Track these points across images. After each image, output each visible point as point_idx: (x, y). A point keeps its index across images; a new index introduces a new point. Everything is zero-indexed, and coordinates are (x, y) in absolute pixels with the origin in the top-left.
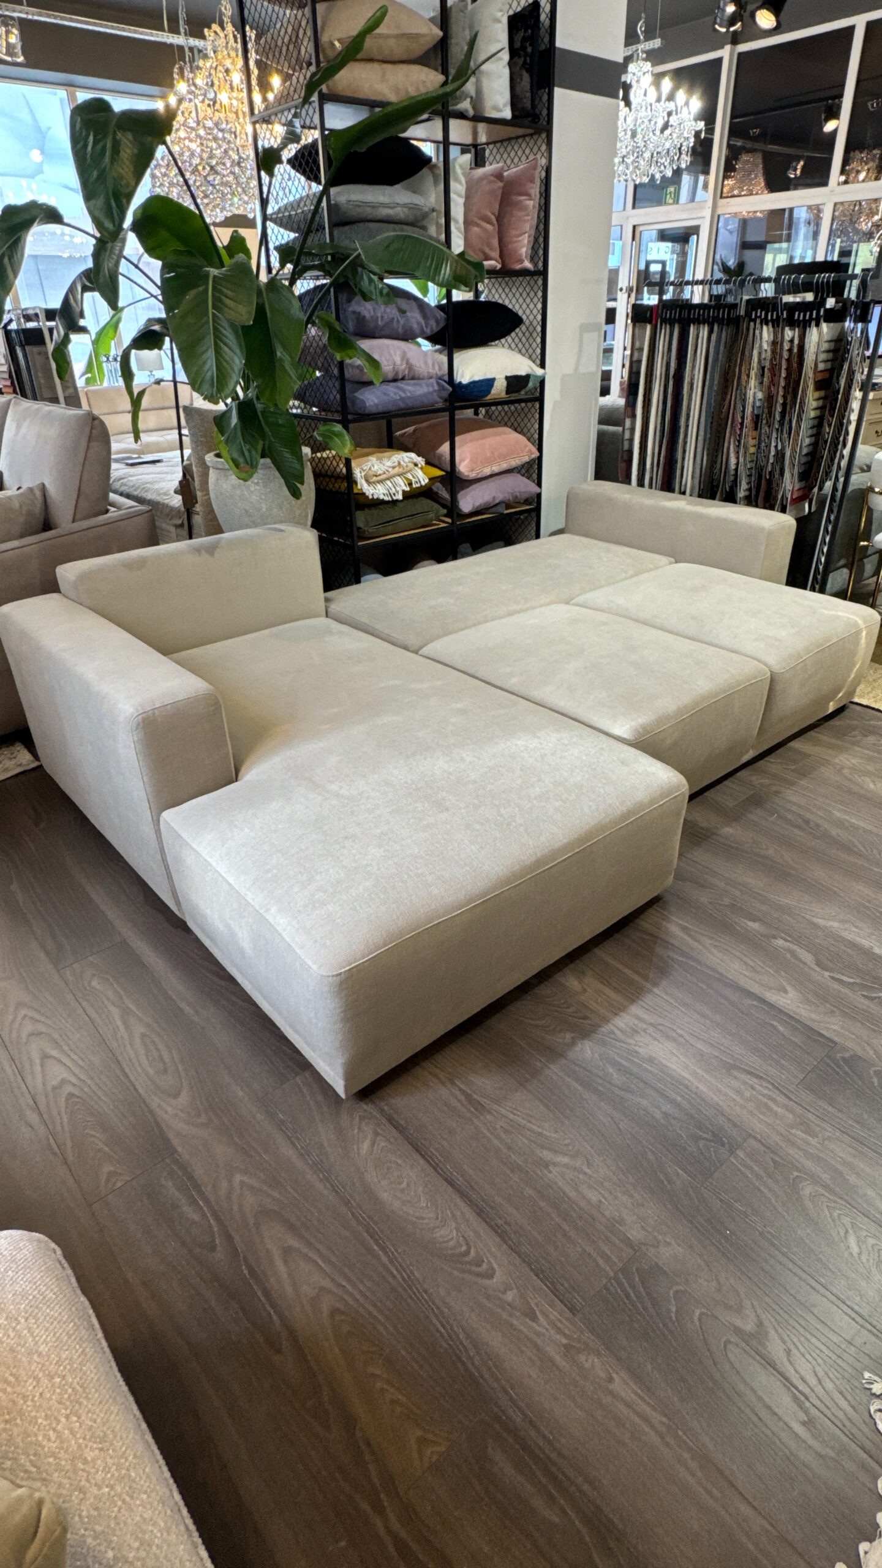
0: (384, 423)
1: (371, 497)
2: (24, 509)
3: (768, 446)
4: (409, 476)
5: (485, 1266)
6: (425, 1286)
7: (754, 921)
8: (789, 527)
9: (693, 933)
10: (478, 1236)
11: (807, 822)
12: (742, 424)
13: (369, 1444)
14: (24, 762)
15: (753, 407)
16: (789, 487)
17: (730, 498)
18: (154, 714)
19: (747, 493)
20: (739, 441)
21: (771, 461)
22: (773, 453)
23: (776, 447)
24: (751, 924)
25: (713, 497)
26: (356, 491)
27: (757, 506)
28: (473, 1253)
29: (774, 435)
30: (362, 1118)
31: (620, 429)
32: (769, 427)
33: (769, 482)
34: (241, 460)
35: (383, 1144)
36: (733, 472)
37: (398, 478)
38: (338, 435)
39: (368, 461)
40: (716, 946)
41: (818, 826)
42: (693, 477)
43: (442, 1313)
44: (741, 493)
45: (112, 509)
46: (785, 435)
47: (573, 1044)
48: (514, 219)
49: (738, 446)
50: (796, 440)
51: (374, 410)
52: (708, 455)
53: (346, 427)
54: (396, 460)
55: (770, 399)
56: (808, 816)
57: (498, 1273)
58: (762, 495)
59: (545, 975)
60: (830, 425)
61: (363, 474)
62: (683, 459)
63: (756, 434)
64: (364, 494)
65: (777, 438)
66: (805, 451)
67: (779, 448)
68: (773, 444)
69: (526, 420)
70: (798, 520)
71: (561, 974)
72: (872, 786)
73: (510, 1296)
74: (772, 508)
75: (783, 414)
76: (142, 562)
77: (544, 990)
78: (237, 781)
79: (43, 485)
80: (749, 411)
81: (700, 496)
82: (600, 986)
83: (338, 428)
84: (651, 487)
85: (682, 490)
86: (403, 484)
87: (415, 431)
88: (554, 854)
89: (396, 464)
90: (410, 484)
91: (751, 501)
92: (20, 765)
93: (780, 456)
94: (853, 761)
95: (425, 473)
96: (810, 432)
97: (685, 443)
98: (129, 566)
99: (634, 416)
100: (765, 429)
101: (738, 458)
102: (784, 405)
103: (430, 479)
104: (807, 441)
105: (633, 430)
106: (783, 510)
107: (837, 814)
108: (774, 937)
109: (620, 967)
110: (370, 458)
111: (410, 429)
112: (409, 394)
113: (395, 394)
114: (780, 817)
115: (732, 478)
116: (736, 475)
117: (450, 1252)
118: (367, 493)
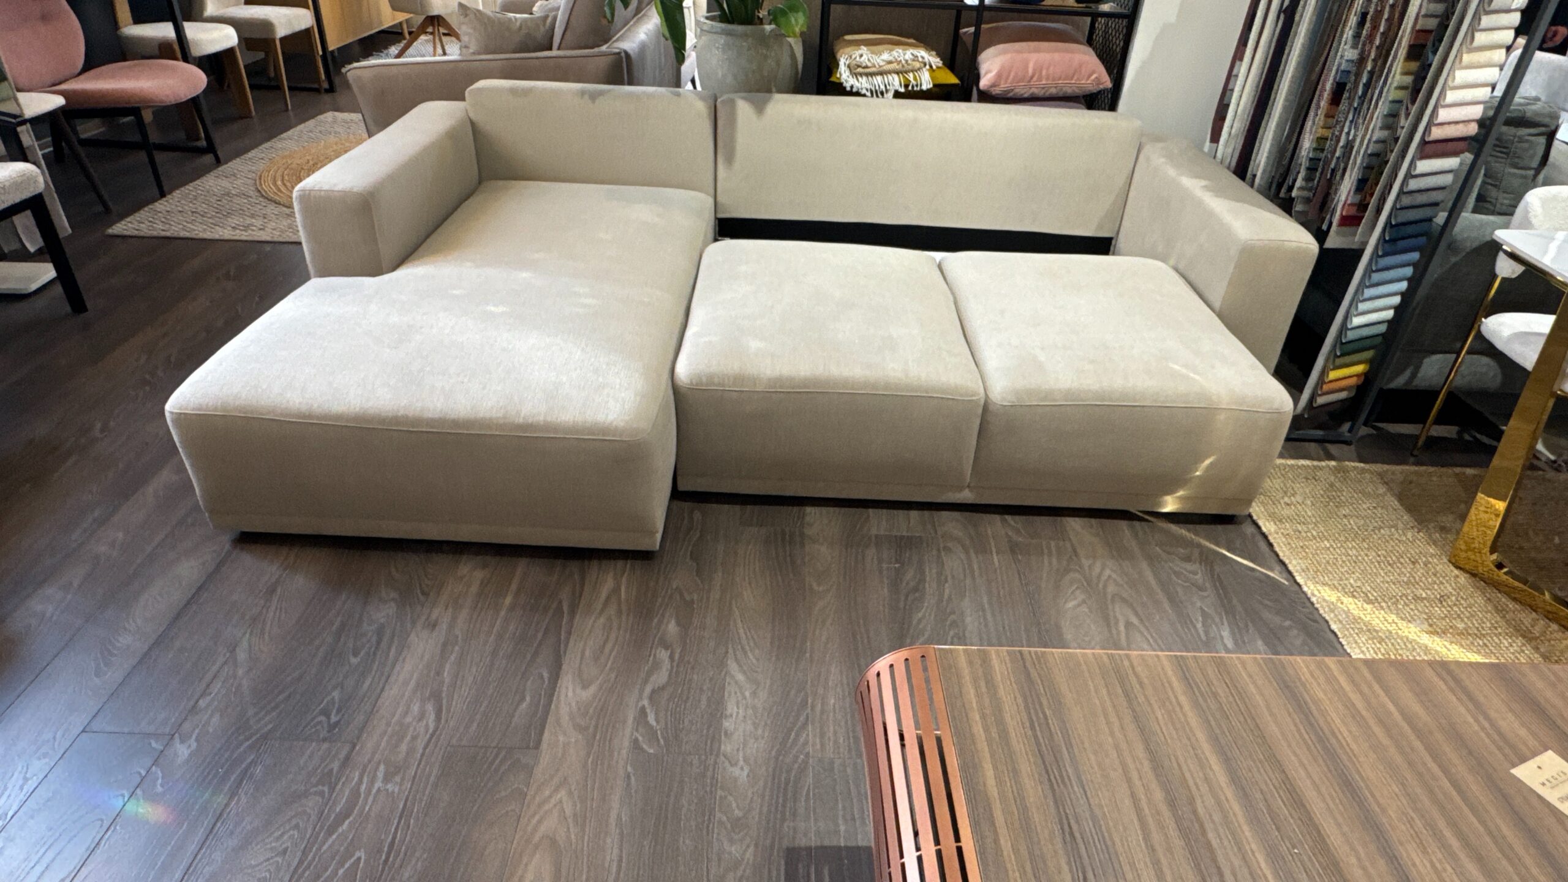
1: (848, 89)
3: (1341, 133)
4: (911, 76)
7: (681, 625)
15: (1338, 70)
16: (1343, 198)
23: (1348, 134)
26: (833, 79)
29: (1350, 117)
37: (896, 77)
39: (861, 49)
46: (1361, 121)
54: (901, 54)
61: (847, 63)
63: (1334, 110)
64: (841, 84)
65: (1352, 121)
67: (1350, 137)
68: (1346, 129)
76: (526, 92)
77: (441, 558)
80: (1332, 76)
85: (1252, 180)
86: (897, 83)
89: (897, 59)
93: (1349, 146)
95: (932, 78)
96: (1385, 121)
98: (513, 91)
99: (1242, 58)
102: (1371, 74)
103: (935, 86)
104: (1378, 134)
107: (967, 604)
108: (668, 648)
110: (863, 47)
111: (972, 29)
114: (898, 569)
118: (845, 84)
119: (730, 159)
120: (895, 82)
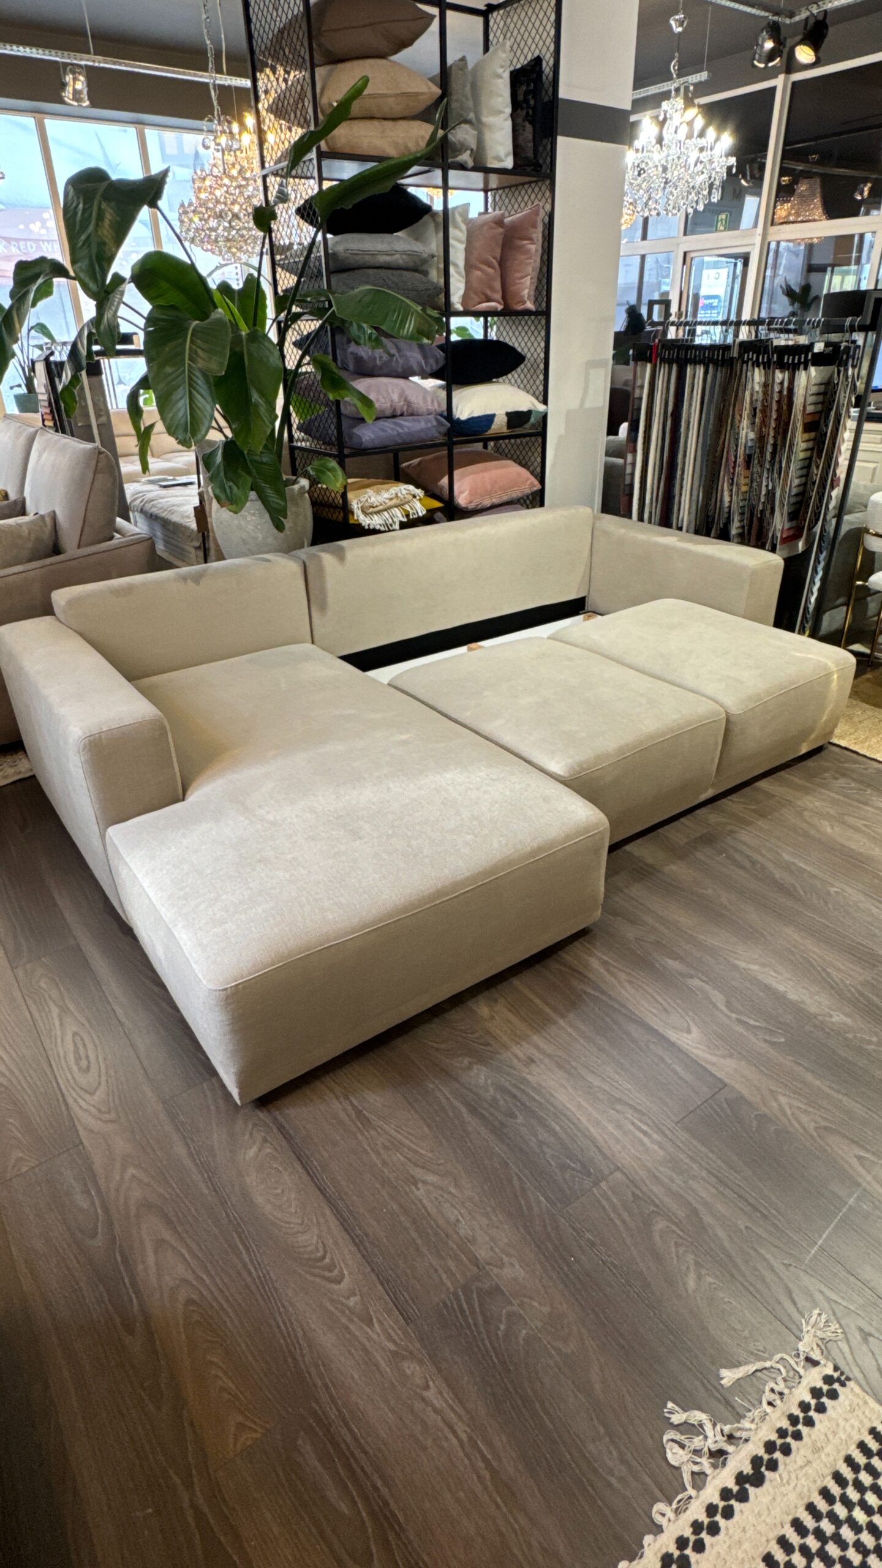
0: (391, 455)
1: (367, 527)
2: (33, 536)
3: (760, 486)
4: (407, 508)
5: (336, 1272)
6: (277, 1285)
7: (675, 959)
8: (776, 566)
9: (611, 968)
10: (336, 1243)
11: (754, 863)
12: (735, 462)
13: (192, 1424)
14: (23, 770)
15: (745, 447)
16: (779, 527)
17: (724, 535)
18: (100, 737)
19: (740, 531)
20: (733, 480)
21: (762, 500)
22: (764, 492)
23: (767, 486)
24: (670, 962)
25: (708, 535)
26: (351, 522)
27: (748, 545)
28: (327, 1260)
29: (765, 475)
30: (255, 1125)
31: (620, 461)
32: (761, 466)
33: (761, 520)
34: (223, 496)
35: (268, 1150)
36: (726, 510)
37: (396, 509)
38: (332, 470)
39: (366, 493)
40: (630, 982)
41: (763, 868)
42: (689, 513)
43: (287, 1311)
44: (734, 531)
45: (117, 536)
46: (776, 475)
47: (469, 1068)
48: (517, 262)
49: (732, 484)
50: (785, 480)
51: (371, 445)
52: (703, 492)
53: (341, 464)
54: (393, 492)
55: (761, 439)
56: (756, 857)
57: (347, 1279)
58: (754, 532)
59: (458, 1000)
60: (818, 467)
61: (360, 506)
62: (681, 494)
63: (748, 473)
64: (360, 525)
65: (768, 478)
66: (794, 491)
67: (770, 488)
68: (764, 484)
69: (530, 454)
70: (785, 560)
71: (474, 999)
72: (829, 830)
73: (352, 1302)
74: (762, 546)
75: (774, 454)
76: (129, 590)
77: (454, 1015)
78: (183, 800)
79: (54, 512)
80: (741, 451)
81: (697, 532)
82: (511, 1016)
83: (333, 464)
84: (650, 522)
85: (680, 525)
86: (399, 515)
87: (420, 463)
88: (456, 885)
89: (394, 496)
90: (407, 516)
91: (744, 539)
92: (20, 773)
93: (771, 495)
94: (817, 804)
95: (423, 505)
96: (800, 473)
97: (682, 479)
98: (116, 592)
99: (635, 451)
100: (756, 468)
101: (731, 496)
102: (775, 446)
103: (428, 511)
104: (796, 482)
105: (634, 464)
106: (773, 550)
107: (786, 857)
108: (691, 977)
109: (532, 996)
110: (368, 490)
111: (416, 461)
112: (406, 430)
113: (393, 429)
114: (729, 857)
115: (726, 516)
116: (729, 512)
117: (306, 1256)
118: (363, 524)
119: (323, 607)
120: (399, 516)
